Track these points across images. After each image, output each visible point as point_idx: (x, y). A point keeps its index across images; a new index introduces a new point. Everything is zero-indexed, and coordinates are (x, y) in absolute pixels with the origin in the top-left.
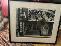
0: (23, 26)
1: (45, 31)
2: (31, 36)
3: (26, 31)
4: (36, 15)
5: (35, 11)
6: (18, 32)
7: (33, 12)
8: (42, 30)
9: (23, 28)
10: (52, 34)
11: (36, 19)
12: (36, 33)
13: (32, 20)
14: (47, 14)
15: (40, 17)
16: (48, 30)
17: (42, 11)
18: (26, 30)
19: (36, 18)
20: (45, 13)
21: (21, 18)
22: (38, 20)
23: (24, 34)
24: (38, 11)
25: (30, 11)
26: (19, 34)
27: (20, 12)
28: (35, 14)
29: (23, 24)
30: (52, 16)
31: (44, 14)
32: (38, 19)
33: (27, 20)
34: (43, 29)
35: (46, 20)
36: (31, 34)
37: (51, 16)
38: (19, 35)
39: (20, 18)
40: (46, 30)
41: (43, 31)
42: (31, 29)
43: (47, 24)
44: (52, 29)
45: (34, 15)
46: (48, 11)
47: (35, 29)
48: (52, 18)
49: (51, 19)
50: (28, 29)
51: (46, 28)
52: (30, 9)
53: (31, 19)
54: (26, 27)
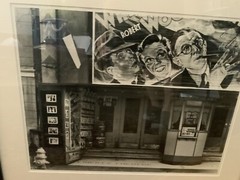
0: (67, 113)
1: (186, 139)
2: (113, 164)
3: (81, 141)
4: (141, 51)
5: (131, 31)
6: (41, 146)
7: (123, 35)
8: (172, 135)
9: (68, 124)
10: (221, 151)
12: (139, 148)
13: (115, 81)
14: (205, 48)
15: (164, 62)
16: (202, 136)
17: (175, 27)
18: (82, 134)
19: (137, 70)
20: (196, 42)
22: (149, 83)
23: (72, 156)
24: (149, 27)
26: (44, 156)
29: (67, 103)
30: (232, 59)
31: (187, 47)
32: (152, 77)
33: (86, 82)
34: (176, 126)
35: (198, 81)
38: (44, 162)
39: (44, 70)
40: (192, 135)
41: (179, 139)
42: (109, 128)
43: (200, 103)
45: (127, 55)
46: (210, 30)
47: (135, 131)
49: (226, 73)
50: (95, 131)
51: (196, 126)
52: (101, 14)
53: (109, 77)
54: (83, 120)
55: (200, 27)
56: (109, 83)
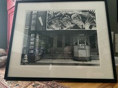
0: (37, 40)
1: (82, 49)
2: (54, 61)
4: (61, 20)
5: (58, 15)
9: (37, 44)
11: (61, 26)
13: (54, 29)
14: (80, 18)
15: (69, 22)
21: (34, 27)
23: (37, 58)
24: (63, 13)
25: (49, 15)
27: (34, 17)
28: (59, 19)
29: (38, 37)
30: (90, 20)
31: (75, 18)
32: (65, 27)
33: (44, 30)
34: (76, 44)
36: (53, 56)
37: (88, 19)
38: (26, 61)
39: (32, 27)
40: (83, 47)
41: (79, 49)
43: (83, 35)
44: (97, 43)
45: (57, 21)
47: (62, 47)
48: (92, 23)
49: (90, 24)
51: (84, 43)
52: (49, 12)
54: (42, 43)
55: (78, 12)
56: (51, 30)
